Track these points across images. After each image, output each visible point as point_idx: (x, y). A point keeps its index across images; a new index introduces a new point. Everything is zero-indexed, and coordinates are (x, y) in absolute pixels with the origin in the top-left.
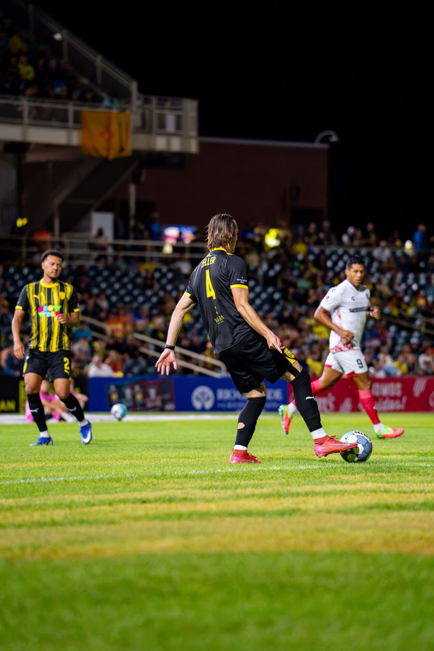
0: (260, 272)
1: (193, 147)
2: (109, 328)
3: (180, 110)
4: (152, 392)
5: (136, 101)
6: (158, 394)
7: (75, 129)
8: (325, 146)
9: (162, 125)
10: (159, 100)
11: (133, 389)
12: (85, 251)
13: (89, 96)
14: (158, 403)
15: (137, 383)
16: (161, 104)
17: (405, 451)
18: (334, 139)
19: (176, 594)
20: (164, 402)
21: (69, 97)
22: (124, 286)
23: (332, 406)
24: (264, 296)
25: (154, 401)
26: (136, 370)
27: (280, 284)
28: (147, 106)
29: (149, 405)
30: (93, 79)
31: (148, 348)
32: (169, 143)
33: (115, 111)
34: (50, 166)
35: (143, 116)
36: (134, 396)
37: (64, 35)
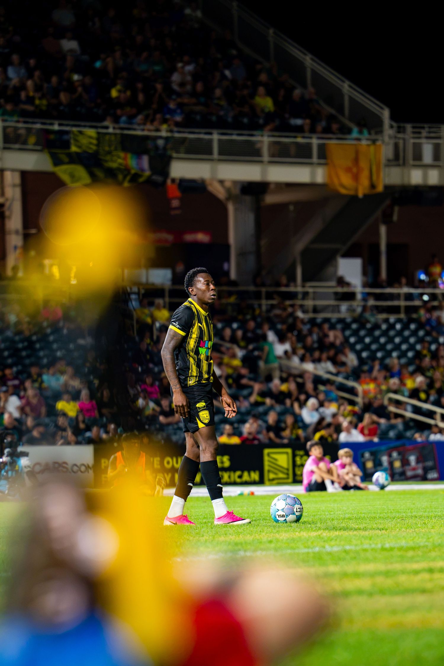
2: (360, 388)
3: (439, 138)
4: (412, 459)
5: (388, 131)
6: (418, 461)
7: (319, 164)
9: (418, 156)
10: (414, 127)
11: (390, 456)
12: (332, 302)
13: (335, 127)
14: (420, 472)
15: (395, 448)
16: (417, 134)
20: (426, 470)
21: (313, 130)
22: (376, 340)
25: (414, 469)
26: (392, 434)
28: (400, 135)
29: (409, 473)
30: (340, 109)
31: (405, 410)
32: (425, 176)
33: (364, 142)
34: (291, 208)
35: (396, 146)
36: (391, 464)
37: (308, 60)
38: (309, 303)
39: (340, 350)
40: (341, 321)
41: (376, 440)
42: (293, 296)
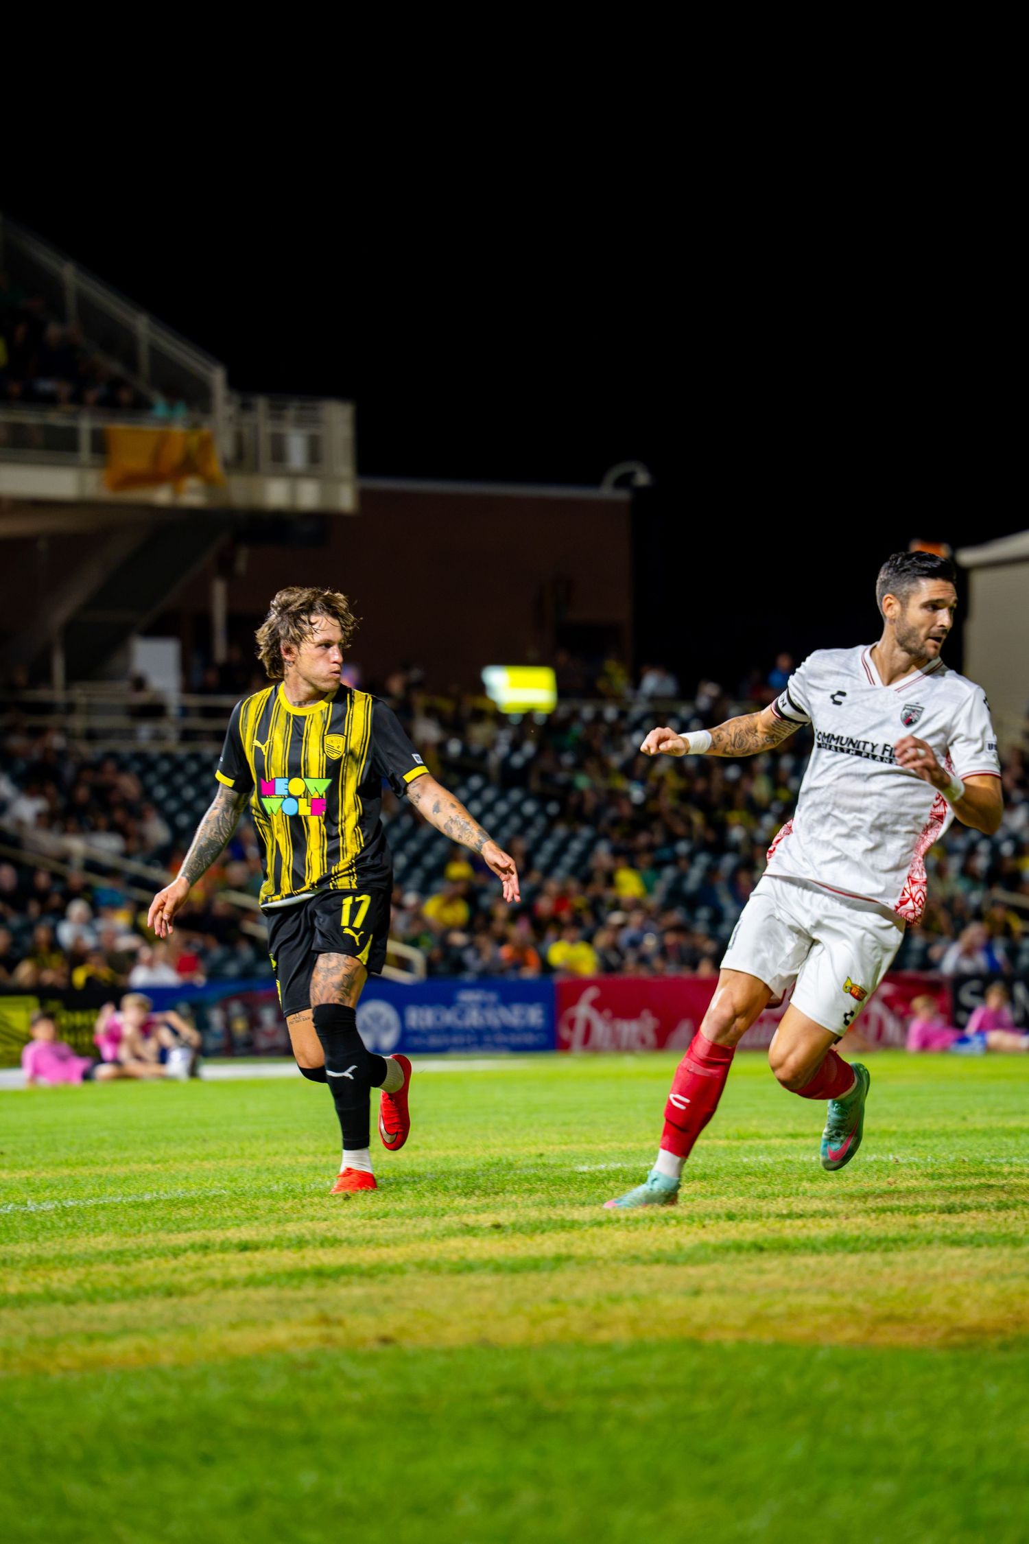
0: (494, 759)
1: (345, 499)
3: (315, 423)
4: (268, 1017)
5: (223, 408)
7: (93, 466)
8: (623, 495)
9: (279, 454)
10: (271, 404)
11: (225, 1009)
12: (120, 721)
13: (125, 396)
15: (235, 996)
16: (277, 412)
17: (800, 1130)
18: (642, 479)
19: (309, 1440)
21: (77, 399)
23: (651, 1038)
24: (502, 808)
25: (272, 1035)
26: (232, 969)
27: (535, 784)
28: (246, 417)
29: (263, 1042)
30: (131, 361)
32: (293, 493)
33: (178, 428)
34: (42, 546)
35: (239, 439)
36: (228, 1024)
37: (69, 273)
38: (78, 723)
39: (136, 812)
40: (140, 756)
41: (200, 979)
42: (46, 708)
